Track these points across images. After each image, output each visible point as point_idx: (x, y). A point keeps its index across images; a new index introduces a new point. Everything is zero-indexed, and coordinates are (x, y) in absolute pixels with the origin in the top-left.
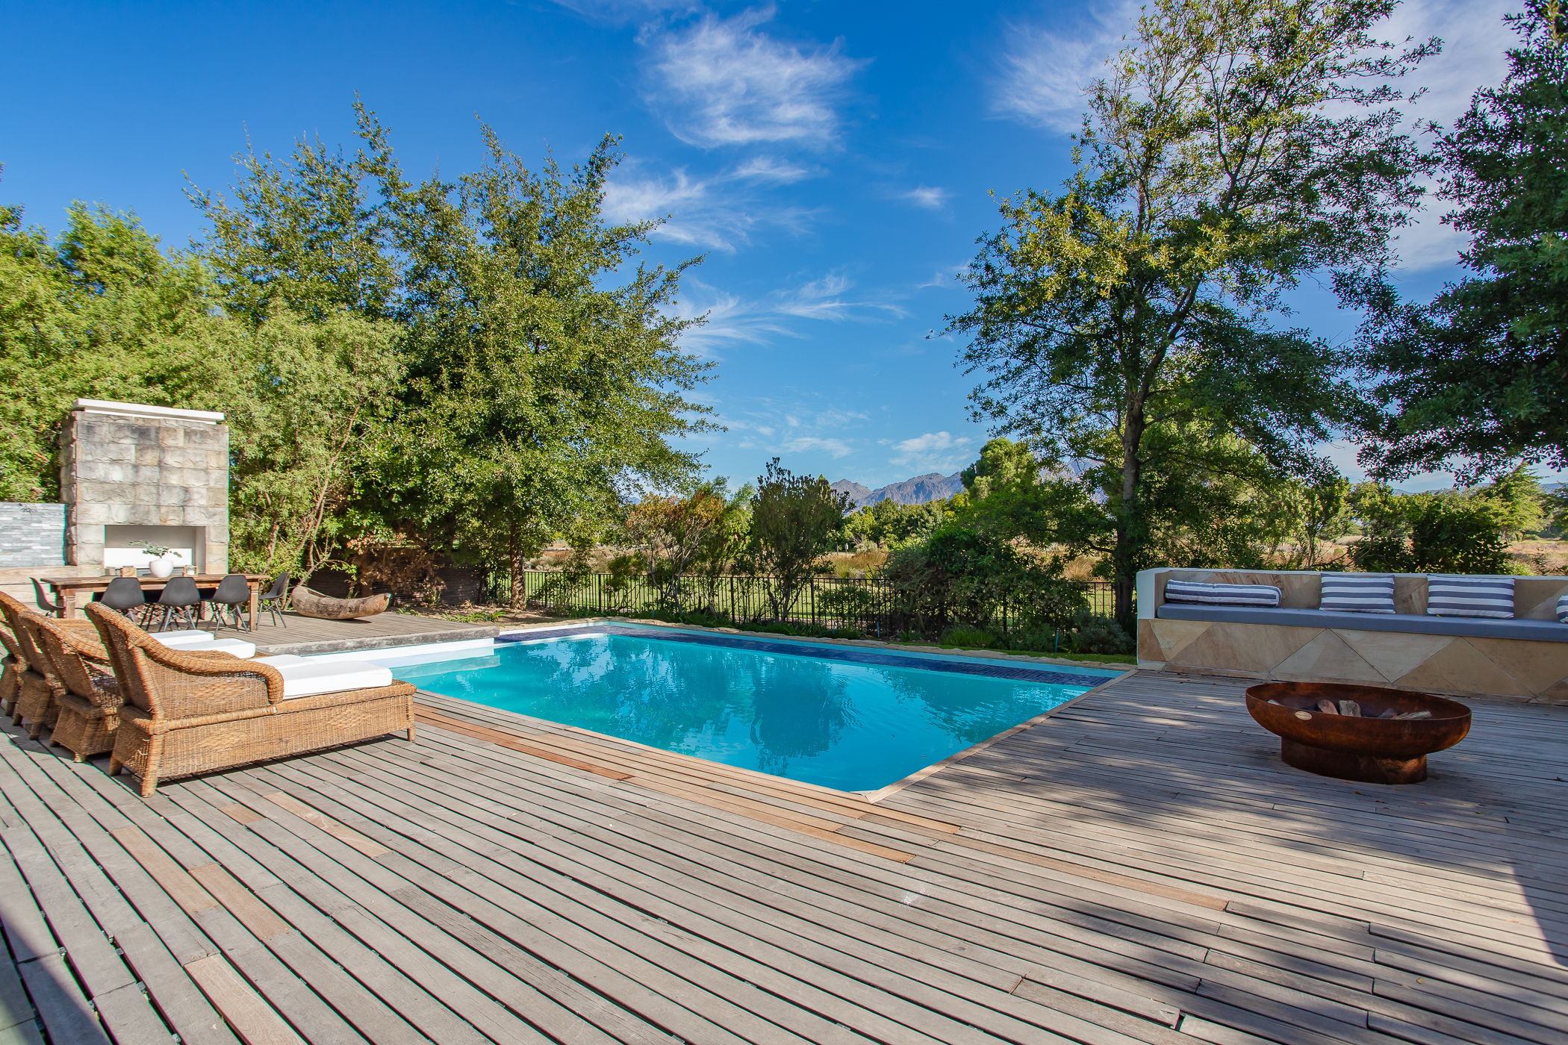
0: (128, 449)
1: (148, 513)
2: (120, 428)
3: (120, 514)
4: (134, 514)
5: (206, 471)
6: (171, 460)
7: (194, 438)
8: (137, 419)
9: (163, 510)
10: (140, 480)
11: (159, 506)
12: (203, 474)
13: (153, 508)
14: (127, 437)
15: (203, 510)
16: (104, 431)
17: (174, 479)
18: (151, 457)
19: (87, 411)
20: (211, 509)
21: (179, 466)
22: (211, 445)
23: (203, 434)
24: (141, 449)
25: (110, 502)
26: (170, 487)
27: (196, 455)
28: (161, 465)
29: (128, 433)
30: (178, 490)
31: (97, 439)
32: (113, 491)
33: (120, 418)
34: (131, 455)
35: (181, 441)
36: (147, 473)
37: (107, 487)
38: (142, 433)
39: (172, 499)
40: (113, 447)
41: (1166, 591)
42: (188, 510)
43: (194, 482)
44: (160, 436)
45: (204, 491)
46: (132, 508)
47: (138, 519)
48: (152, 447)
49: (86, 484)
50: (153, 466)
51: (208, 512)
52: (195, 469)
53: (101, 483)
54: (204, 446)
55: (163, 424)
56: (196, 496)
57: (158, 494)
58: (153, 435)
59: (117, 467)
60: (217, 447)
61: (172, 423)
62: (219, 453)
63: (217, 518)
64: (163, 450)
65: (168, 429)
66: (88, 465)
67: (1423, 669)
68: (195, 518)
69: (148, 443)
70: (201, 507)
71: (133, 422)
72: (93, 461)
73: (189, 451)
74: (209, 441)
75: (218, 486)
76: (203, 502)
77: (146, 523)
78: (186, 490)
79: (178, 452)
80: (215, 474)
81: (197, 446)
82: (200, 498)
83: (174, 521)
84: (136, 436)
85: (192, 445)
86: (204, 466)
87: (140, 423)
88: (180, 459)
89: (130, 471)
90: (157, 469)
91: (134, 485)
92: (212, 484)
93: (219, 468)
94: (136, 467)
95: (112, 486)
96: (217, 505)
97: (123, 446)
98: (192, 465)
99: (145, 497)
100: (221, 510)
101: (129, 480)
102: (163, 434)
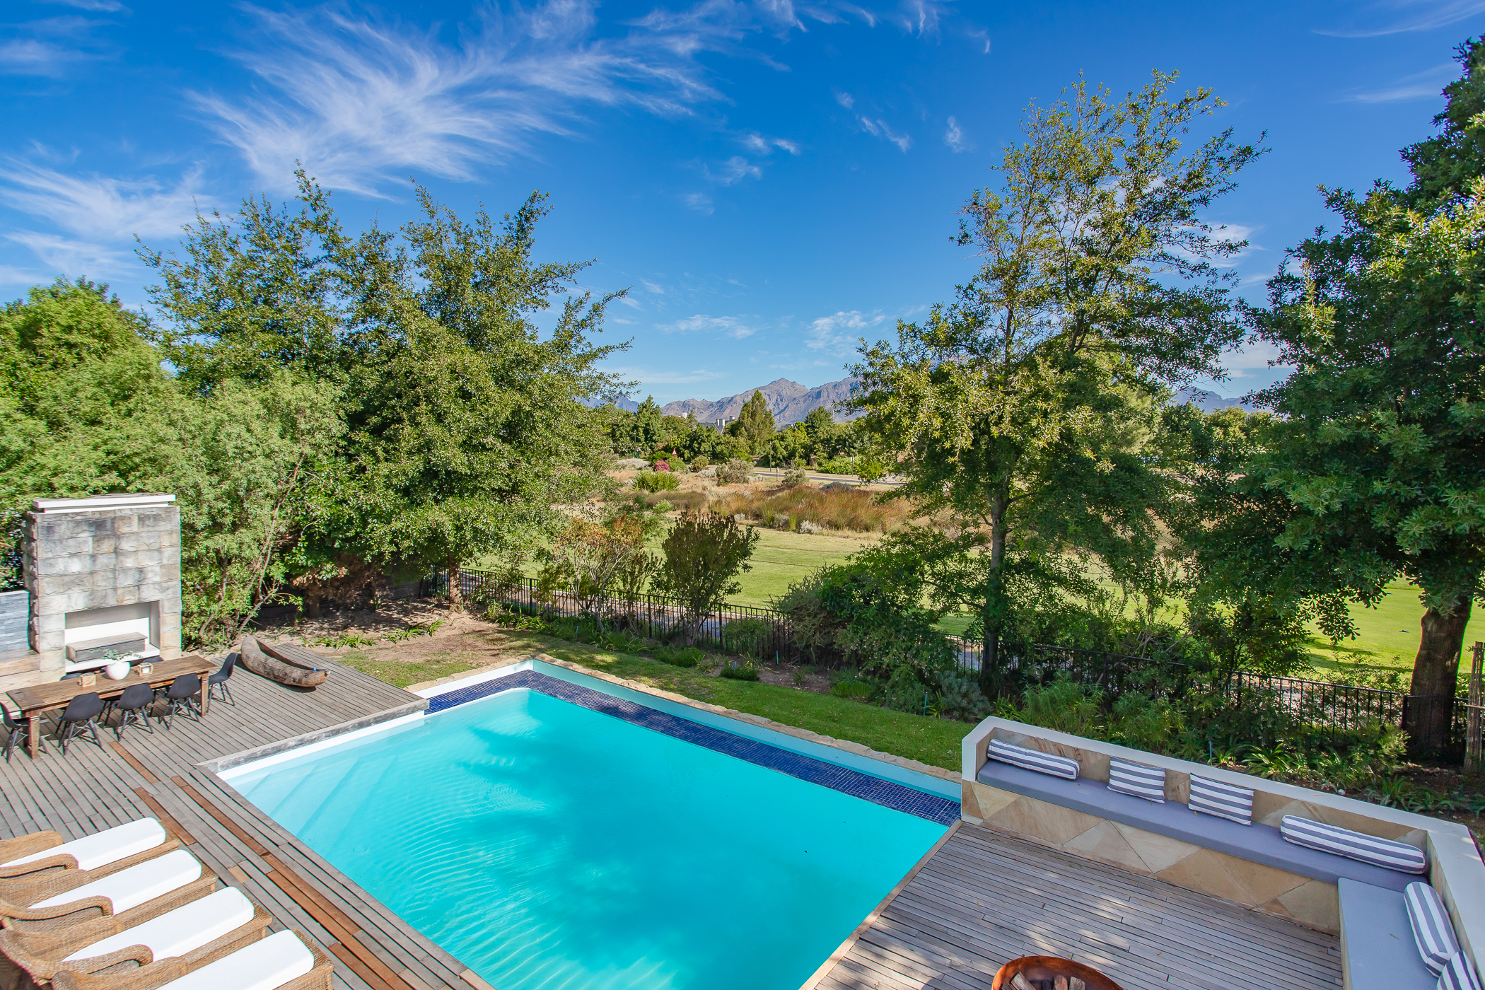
0: (86, 542)
1: (105, 597)
2: (78, 523)
3: (79, 601)
4: (92, 600)
5: (159, 550)
6: (126, 545)
7: (147, 522)
8: (94, 513)
9: (120, 591)
10: (97, 568)
11: (115, 589)
12: (156, 553)
13: (110, 592)
14: (85, 531)
15: (157, 586)
16: (63, 529)
17: (129, 563)
18: (107, 546)
19: (47, 512)
20: (164, 584)
21: (134, 549)
22: (164, 526)
23: (156, 518)
24: (98, 540)
25: (70, 592)
26: (125, 570)
27: (149, 538)
28: (117, 551)
29: (86, 528)
30: (133, 572)
31: (56, 537)
32: (72, 582)
33: (77, 514)
34: (89, 547)
35: (135, 526)
36: (105, 561)
37: (67, 579)
38: (101, 526)
39: (127, 581)
40: (71, 542)
41: (988, 752)
42: (143, 588)
43: (148, 562)
44: (116, 526)
45: (157, 569)
46: (91, 595)
47: (96, 604)
48: (108, 537)
49: (47, 579)
50: (109, 553)
51: (162, 588)
52: (149, 550)
53: (62, 576)
54: (157, 528)
55: (119, 514)
56: (150, 575)
57: (115, 578)
58: (109, 525)
59: (76, 560)
60: (169, 527)
61: (127, 511)
62: (171, 533)
63: (170, 591)
64: (118, 537)
65: (122, 518)
66: (49, 561)
67: (1177, 867)
68: (149, 594)
69: (104, 533)
70: (155, 583)
71: (90, 516)
72: (53, 558)
73: (143, 535)
74: (161, 523)
75: (171, 562)
76: (157, 579)
77: (104, 606)
78: (141, 570)
79: (133, 537)
80: (168, 552)
81: (150, 529)
82: (154, 576)
83: (129, 600)
84: (93, 529)
85: (146, 529)
86: (157, 546)
87: (97, 516)
88: (135, 544)
89: (88, 561)
90: (114, 555)
91: (92, 573)
92: (165, 562)
93: (172, 546)
94: (93, 557)
95: (71, 578)
96: (170, 580)
97: (81, 540)
98: (145, 547)
99: (102, 583)
100: (174, 583)
101: (88, 569)
102: (118, 523)
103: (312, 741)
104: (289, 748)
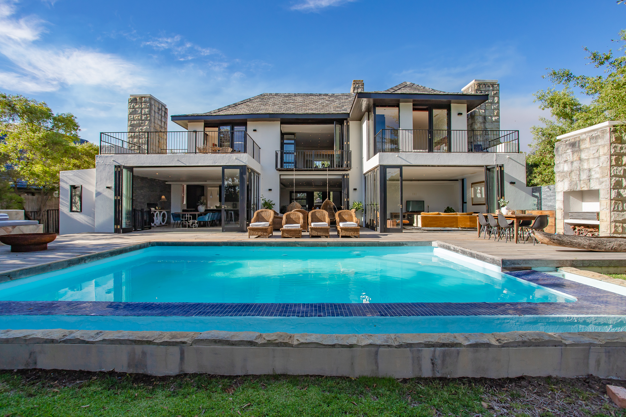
0: (569, 155)
1: (576, 184)
2: (567, 145)
3: (567, 187)
4: (571, 186)
5: (598, 158)
6: (584, 155)
7: (592, 141)
9: (582, 182)
10: (573, 168)
11: (580, 181)
12: (597, 160)
13: (578, 182)
14: (568, 149)
15: (597, 180)
16: (562, 149)
17: (585, 165)
18: (576, 157)
20: (601, 179)
21: (587, 158)
22: (601, 142)
23: (597, 137)
24: (573, 152)
25: (564, 181)
26: (583, 170)
27: (593, 150)
28: (580, 159)
29: (568, 147)
30: (587, 171)
31: (560, 153)
32: (565, 176)
33: (567, 140)
34: (570, 157)
35: (587, 144)
36: (576, 164)
37: (563, 174)
38: (574, 145)
39: (584, 176)
40: (564, 155)
42: (591, 180)
43: (593, 165)
44: (580, 145)
45: (598, 169)
46: (571, 183)
47: (572, 188)
48: (577, 151)
49: (557, 174)
50: (578, 160)
51: (599, 181)
52: (594, 158)
53: (561, 172)
54: (598, 144)
55: (581, 138)
56: (594, 173)
57: (579, 175)
58: (577, 145)
59: (566, 164)
60: (604, 143)
61: (584, 136)
62: (603, 147)
63: (604, 184)
65: (583, 140)
66: (558, 165)
68: (594, 186)
69: (576, 149)
70: (597, 178)
71: (571, 141)
72: (559, 163)
73: (591, 148)
74: (599, 140)
75: (604, 165)
76: (597, 176)
77: (575, 190)
78: (590, 170)
79: (587, 151)
80: (602, 159)
81: (594, 145)
82: (595, 175)
83: (585, 187)
84: (571, 147)
86: (597, 155)
87: (573, 140)
88: (587, 154)
89: (570, 165)
90: (579, 162)
91: (571, 171)
92: (601, 165)
93: (605, 154)
94: (572, 163)
95: (565, 174)
96: (603, 177)
97: (568, 153)
98: (592, 156)
99: (574, 177)
100: (606, 179)
101: (569, 170)
102: (581, 143)
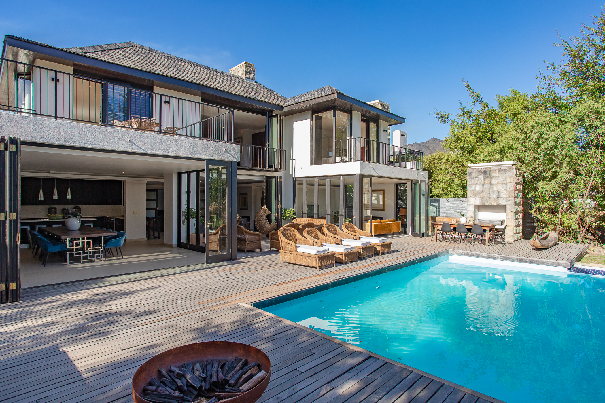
0: (481, 179)
1: (486, 200)
2: (479, 172)
3: (478, 201)
4: (482, 201)
5: (506, 184)
6: (494, 181)
7: (501, 172)
8: (483, 168)
9: (491, 199)
10: (484, 189)
11: (490, 198)
12: (505, 185)
13: (488, 199)
14: (480, 175)
15: (504, 199)
16: (474, 174)
17: (495, 188)
18: (487, 181)
19: (471, 168)
20: (507, 199)
21: (496, 183)
22: (508, 174)
23: (505, 170)
24: (485, 178)
25: (476, 197)
26: (493, 191)
27: (502, 178)
28: (491, 183)
29: (480, 173)
30: (496, 192)
31: (472, 177)
32: (476, 193)
33: (479, 169)
34: (482, 181)
35: (497, 174)
36: (487, 187)
37: (475, 192)
38: (485, 173)
39: (494, 195)
40: (476, 179)
42: (499, 199)
43: (501, 188)
44: (491, 173)
45: (505, 192)
46: (482, 199)
47: (483, 203)
48: (488, 177)
49: (469, 192)
50: (488, 184)
51: (506, 200)
52: (502, 184)
53: (473, 191)
54: (505, 175)
55: (492, 169)
56: (502, 194)
57: (490, 194)
58: (488, 173)
59: (477, 185)
60: (510, 175)
61: (494, 168)
62: (511, 177)
63: (510, 202)
64: (491, 177)
65: (493, 170)
66: (470, 185)
68: (502, 202)
69: (487, 176)
70: (504, 198)
71: (482, 169)
72: (471, 184)
73: (500, 177)
74: (507, 173)
75: (510, 189)
76: (505, 196)
77: (486, 204)
78: (499, 192)
79: (496, 178)
80: (509, 185)
81: (503, 175)
82: (504, 195)
83: (495, 203)
84: (483, 174)
85: (501, 175)
86: (505, 182)
87: (484, 169)
88: (497, 181)
89: (481, 186)
90: (489, 185)
91: (482, 191)
92: (508, 189)
93: (511, 183)
94: (483, 185)
95: (476, 192)
96: (510, 197)
97: (479, 178)
98: (501, 183)
99: (485, 195)
100: (511, 199)
101: (481, 190)
102: (492, 172)
103: (494, 258)
104: (483, 257)
